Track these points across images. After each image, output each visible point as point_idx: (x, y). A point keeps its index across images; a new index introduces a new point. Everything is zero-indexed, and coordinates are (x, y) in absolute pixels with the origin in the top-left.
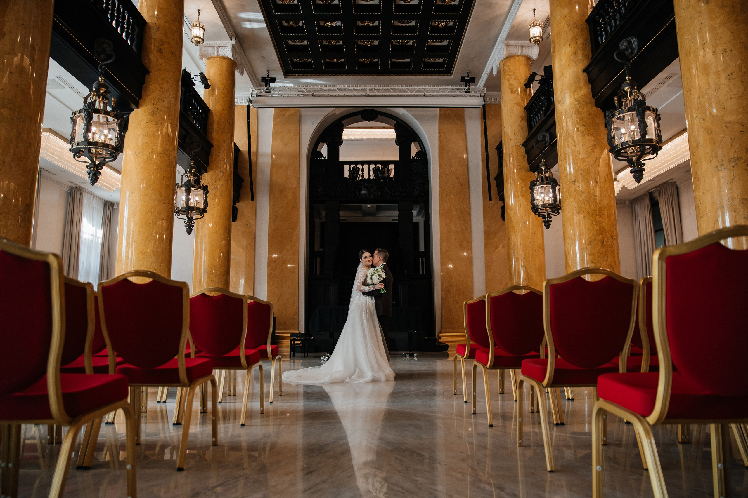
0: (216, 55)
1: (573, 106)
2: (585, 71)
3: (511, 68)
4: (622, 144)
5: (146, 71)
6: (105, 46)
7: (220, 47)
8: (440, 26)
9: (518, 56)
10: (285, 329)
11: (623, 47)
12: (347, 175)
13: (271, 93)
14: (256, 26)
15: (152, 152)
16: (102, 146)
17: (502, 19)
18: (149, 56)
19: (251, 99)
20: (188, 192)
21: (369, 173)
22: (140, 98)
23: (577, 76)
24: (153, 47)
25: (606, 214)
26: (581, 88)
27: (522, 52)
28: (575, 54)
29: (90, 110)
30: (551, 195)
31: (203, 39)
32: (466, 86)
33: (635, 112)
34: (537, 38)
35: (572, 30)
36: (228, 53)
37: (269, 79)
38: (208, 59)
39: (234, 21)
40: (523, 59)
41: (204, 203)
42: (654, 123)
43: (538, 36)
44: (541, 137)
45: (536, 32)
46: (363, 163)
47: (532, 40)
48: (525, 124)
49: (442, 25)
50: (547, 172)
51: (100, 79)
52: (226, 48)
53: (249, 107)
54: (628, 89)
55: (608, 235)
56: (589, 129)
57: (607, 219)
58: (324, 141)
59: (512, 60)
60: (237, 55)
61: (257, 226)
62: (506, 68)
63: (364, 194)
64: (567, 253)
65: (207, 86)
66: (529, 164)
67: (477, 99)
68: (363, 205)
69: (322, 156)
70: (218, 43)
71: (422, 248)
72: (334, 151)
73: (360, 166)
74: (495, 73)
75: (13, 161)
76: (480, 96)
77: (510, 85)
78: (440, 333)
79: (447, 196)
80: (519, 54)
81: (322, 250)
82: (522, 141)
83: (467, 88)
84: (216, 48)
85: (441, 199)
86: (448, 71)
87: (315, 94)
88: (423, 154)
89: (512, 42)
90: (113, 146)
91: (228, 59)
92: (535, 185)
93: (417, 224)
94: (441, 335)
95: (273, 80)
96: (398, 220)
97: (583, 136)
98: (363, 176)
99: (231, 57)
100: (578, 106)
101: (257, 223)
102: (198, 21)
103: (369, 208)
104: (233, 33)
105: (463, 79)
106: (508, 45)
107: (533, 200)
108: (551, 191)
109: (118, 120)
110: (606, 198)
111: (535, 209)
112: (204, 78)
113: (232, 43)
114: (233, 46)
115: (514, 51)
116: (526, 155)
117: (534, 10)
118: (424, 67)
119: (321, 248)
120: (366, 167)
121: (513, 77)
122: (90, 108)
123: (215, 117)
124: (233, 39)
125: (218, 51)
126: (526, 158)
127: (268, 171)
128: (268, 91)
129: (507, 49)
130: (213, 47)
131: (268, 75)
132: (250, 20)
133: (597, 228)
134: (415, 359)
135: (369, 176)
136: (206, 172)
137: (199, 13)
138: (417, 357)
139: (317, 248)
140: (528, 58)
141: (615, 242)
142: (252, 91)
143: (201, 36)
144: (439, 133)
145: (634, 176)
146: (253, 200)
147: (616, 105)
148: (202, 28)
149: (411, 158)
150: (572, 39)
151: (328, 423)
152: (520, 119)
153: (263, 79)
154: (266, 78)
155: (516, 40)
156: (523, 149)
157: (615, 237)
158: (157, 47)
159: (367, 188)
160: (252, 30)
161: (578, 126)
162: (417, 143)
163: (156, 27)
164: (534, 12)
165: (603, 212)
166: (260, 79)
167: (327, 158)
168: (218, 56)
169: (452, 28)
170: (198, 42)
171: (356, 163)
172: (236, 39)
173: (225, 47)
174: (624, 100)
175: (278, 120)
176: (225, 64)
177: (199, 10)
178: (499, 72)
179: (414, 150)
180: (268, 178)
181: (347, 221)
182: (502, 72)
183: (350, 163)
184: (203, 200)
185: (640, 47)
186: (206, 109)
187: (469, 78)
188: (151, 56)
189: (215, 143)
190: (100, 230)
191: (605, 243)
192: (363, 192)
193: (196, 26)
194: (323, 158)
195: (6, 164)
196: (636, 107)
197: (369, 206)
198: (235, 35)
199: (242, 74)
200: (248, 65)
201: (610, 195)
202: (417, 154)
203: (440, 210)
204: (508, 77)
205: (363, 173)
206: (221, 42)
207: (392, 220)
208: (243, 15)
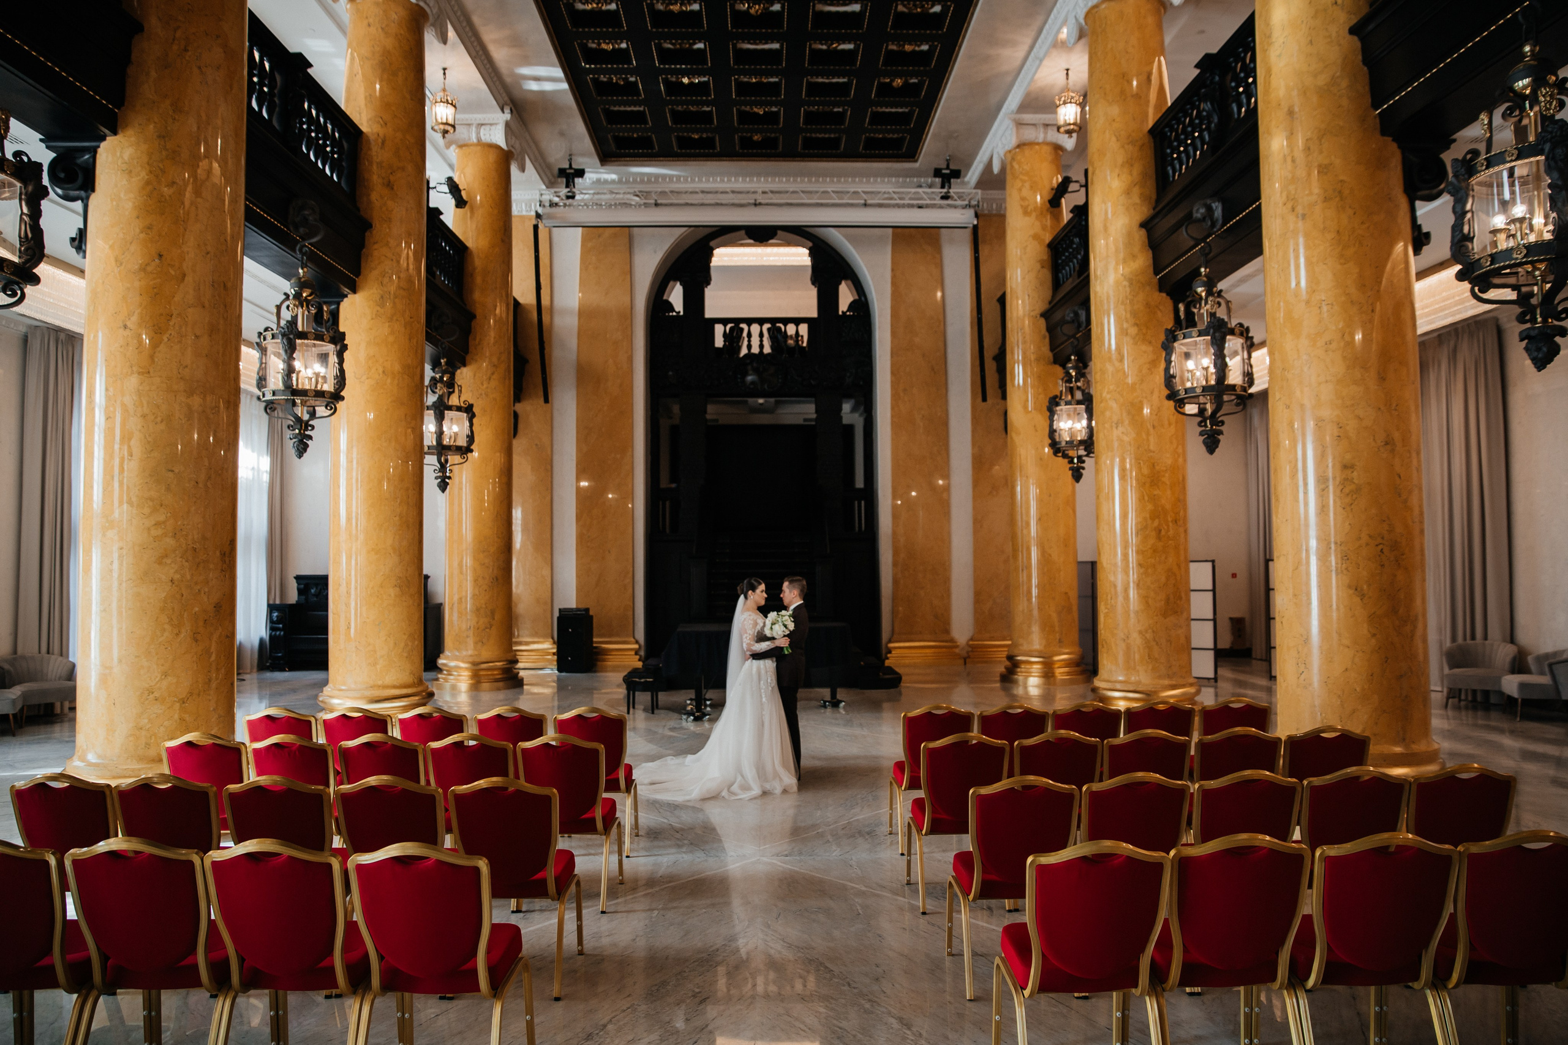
0: (475, 141)
1: (1120, 288)
2: (1144, 225)
3: (1025, 167)
4: (1186, 391)
5: (367, 225)
6: (306, 212)
7: (482, 125)
8: (895, 84)
9: (1038, 144)
10: (611, 636)
11: (1199, 215)
12: (719, 342)
13: (577, 197)
14: (548, 87)
15: (384, 372)
16: (315, 396)
17: (1009, 79)
18: (369, 195)
19: (540, 211)
20: (440, 418)
21: (761, 341)
22: (358, 273)
23: (1129, 234)
24: (375, 177)
25: (1168, 483)
26: (1134, 257)
27: (1045, 137)
28: (1128, 192)
29: (292, 336)
30: (1084, 423)
31: (453, 126)
32: (943, 187)
33: (1209, 337)
34: (1072, 127)
35: (1123, 147)
36: (497, 137)
37: (572, 171)
38: (461, 146)
39: (508, 80)
40: (1047, 150)
41: (468, 436)
42: (1243, 351)
43: (1073, 124)
44: (1072, 315)
45: (1069, 113)
46: (750, 321)
47: (1062, 130)
48: (1047, 275)
49: (898, 82)
50: (1079, 381)
51: (301, 271)
52: (493, 127)
53: (536, 228)
54: (1202, 291)
55: (1170, 519)
56: (1144, 331)
57: (1169, 492)
58: (676, 279)
59: (1027, 151)
60: (514, 138)
61: (555, 447)
62: (1016, 166)
63: (753, 383)
64: (1100, 545)
65: (460, 203)
66: (1052, 350)
67: (964, 211)
68: (751, 400)
69: (673, 310)
70: (479, 117)
71: (860, 483)
72: (695, 299)
73: (744, 326)
74: (996, 169)
75: (210, 478)
76: (969, 206)
77: (1023, 199)
78: (890, 641)
79: (905, 390)
80: (1041, 140)
81: (674, 486)
82: (1042, 306)
83: (945, 190)
84: (474, 129)
85: (896, 397)
86: (911, 154)
87: (659, 202)
88: (862, 307)
89: (1028, 117)
90: (331, 393)
91: (498, 147)
92: (1058, 404)
93: (850, 428)
94: (891, 645)
95: (581, 173)
96: (816, 420)
97: (1136, 344)
98: (749, 347)
99: (503, 145)
100: (1128, 290)
101: (555, 442)
102: (444, 90)
103: (761, 404)
104: (506, 98)
105: (937, 173)
106: (1019, 124)
107: (1052, 432)
108: (1086, 416)
109: (336, 345)
110: (1168, 455)
111: (1056, 448)
112: (454, 188)
113: (505, 119)
114: (507, 125)
115: (1030, 134)
116: (1047, 334)
117: (1067, 70)
118: (865, 148)
119: (672, 482)
120: (755, 328)
121: (1027, 185)
122: (291, 333)
123: (478, 262)
124: (507, 110)
125: (478, 133)
126: (1047, 340)
127: (573, 343)
128: (570, 194)
129: (1017, 133)
130: (469, 125)
131: (570, 165)
132: (537, 79)
133: (1150, 507)
134: (842, 711)
135: (761, 346)
136: (465, 365)
137: (444, 74)
138: (844, 708)
139: (664, 484)
140: (1058, 148)
141: (1181, 530)
142: (541, 195)
143: (451, 121)
144: (893, 270)
145: (1204, 442)
146: (546, 401)
147: (1182, 317)
148: (452, 104)
149: (840, 313)
150: (1122, 166)
151: (713, 905)
152: (1038, 266)
153: (562, 172)
154: (568, 171)
155: (1036, 112)
156: (1042, 323)
157: (1181, 522)
158: (383, 178)
159: (756, 371)
160: (542, 93)
161: (1125, 325)
162: (849, 282)
163: (380, 140)
164: (1067, 74)
165: (1164, 479)
166: (556, 171)
167: (682, 313)
168: (480, 143)
169: (917, 87)
170: (445, 132)
171: (737, 321)
172: (511, 110)
173: (491, 125)
174: (1195, 311)
175: (590, 245)
176: (492, 157)
177: (444, 69)
178: (1003, 169)
179: (846, 297)
180: (573, 356)
181: (720, 422)
182: (1008, 167)
183: (724, 321)
184: (467, 431)
185: (1226, 219)
186: (460, 248)
187: (948, 172)
188: (374, 196)
189: (479, 313)
190: (265, 457)
191: (1163, 533)
192: (750, 378)
193: (441, 101)
194: (674, 314)
195: (201, 485)
196: (1212, 331)
197: (761, 401)
198: (509, 102)
199: (522, 169)
200: (533, 147)
201: (1177, 448)
202: (852, 306)
203: (892, 416)
204: (1018, 184)
205: (749, 341)
206: (484, 116)
207: (805, 420)
208: (525, 71)
